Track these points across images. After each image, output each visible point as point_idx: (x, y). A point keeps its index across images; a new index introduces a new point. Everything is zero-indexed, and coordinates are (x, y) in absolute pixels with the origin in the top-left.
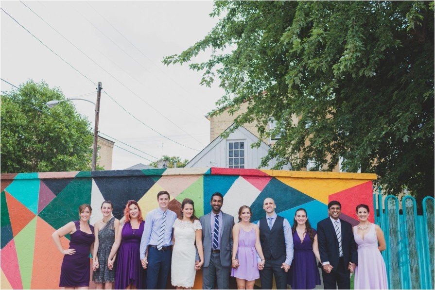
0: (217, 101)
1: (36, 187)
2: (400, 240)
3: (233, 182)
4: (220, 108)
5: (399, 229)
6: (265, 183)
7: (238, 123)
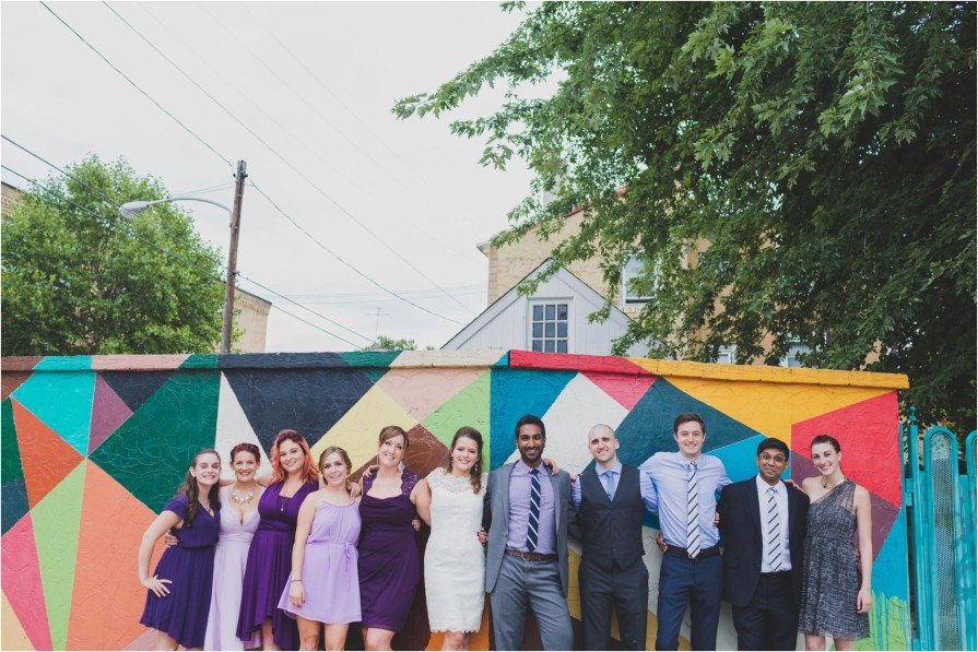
0: (510, 211)
1: (87, 389)
2: (959, 535)
3: (563, 387)
4: (518, 226)
5: (958, 510)
6: (640, 390)
7: (560, 259)
